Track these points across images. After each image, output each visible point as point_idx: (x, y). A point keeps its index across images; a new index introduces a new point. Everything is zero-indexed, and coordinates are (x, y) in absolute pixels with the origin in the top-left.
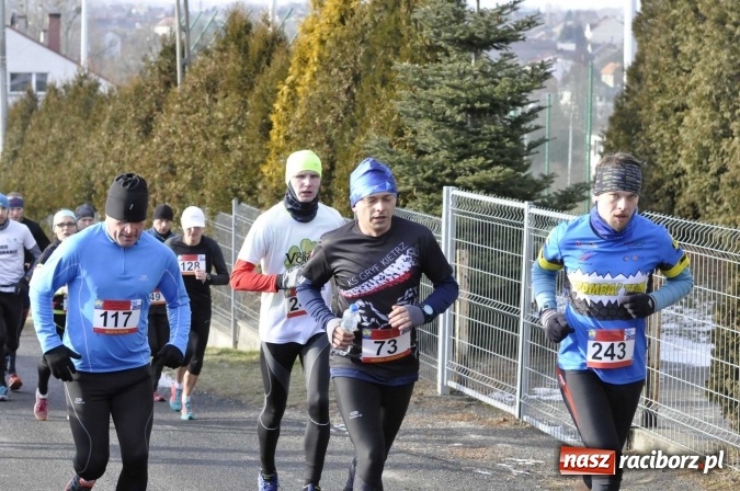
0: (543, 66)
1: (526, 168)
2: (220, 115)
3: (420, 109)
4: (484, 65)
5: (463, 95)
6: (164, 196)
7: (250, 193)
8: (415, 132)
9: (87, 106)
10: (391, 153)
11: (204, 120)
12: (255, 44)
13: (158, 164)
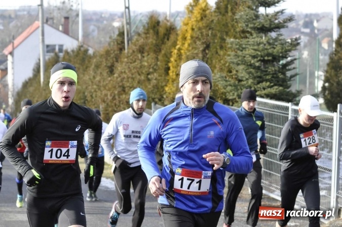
0: (296, 39)
1: (289, 87)
2: (146, 64)
3: (239, 61)
4: (269, 39)
5: (259, 53)
6: (120, 102)
7: (160, 100)
8: (237, 71)
9: (83, 60)
10: (226, 81)
11: (139, 66)
12: (162, 30)
13: (117, 87)
